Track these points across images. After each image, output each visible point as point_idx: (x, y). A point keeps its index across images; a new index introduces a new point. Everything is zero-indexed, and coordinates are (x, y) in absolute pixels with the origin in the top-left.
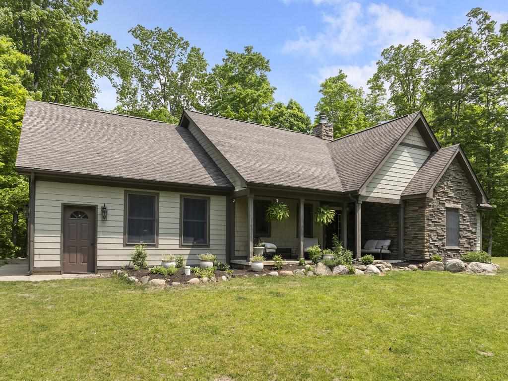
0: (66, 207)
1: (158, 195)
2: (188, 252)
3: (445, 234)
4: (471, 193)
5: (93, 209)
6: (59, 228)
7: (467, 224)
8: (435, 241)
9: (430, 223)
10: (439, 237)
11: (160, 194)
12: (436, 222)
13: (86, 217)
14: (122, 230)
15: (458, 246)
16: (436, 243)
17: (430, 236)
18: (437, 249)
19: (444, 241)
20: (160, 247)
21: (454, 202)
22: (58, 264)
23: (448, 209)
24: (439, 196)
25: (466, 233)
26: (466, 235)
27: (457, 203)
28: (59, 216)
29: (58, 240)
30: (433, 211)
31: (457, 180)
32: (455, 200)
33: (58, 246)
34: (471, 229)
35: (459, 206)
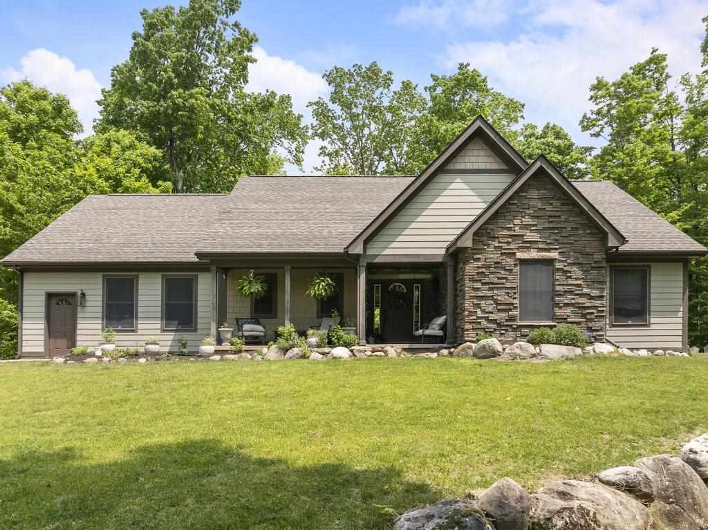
0: (50, 296)
1: (137, 277)
2: (171, 338)
3: (517, 301)
4: (588, 231)
5: (74, 295)
6: (43, 315)
7: (576, 283)
8: (492, 313)
9: (478, 285)
10: (499, 307)
11: (140, 276)
12: (493, 283)
13: (70, 304)
14: (100, 315)
15: (553, 320)
16: (492, 317)
17: (478, 306)
18: (495, 326)
19: (516, 313)
20: (140, 332)
21: (540, 250)
22: (42, 349)
23: (523, 262)
24: (499, 242)
25: (574, 299)
26: (573, 301)
27: (549, 250)
28: (43, 304)
29: (42, 326)
30: (488, 267)
31: (548, 213)
32: (540, 246)
33: (42, 332)
34: (585, 291)
35: (554, 255)
